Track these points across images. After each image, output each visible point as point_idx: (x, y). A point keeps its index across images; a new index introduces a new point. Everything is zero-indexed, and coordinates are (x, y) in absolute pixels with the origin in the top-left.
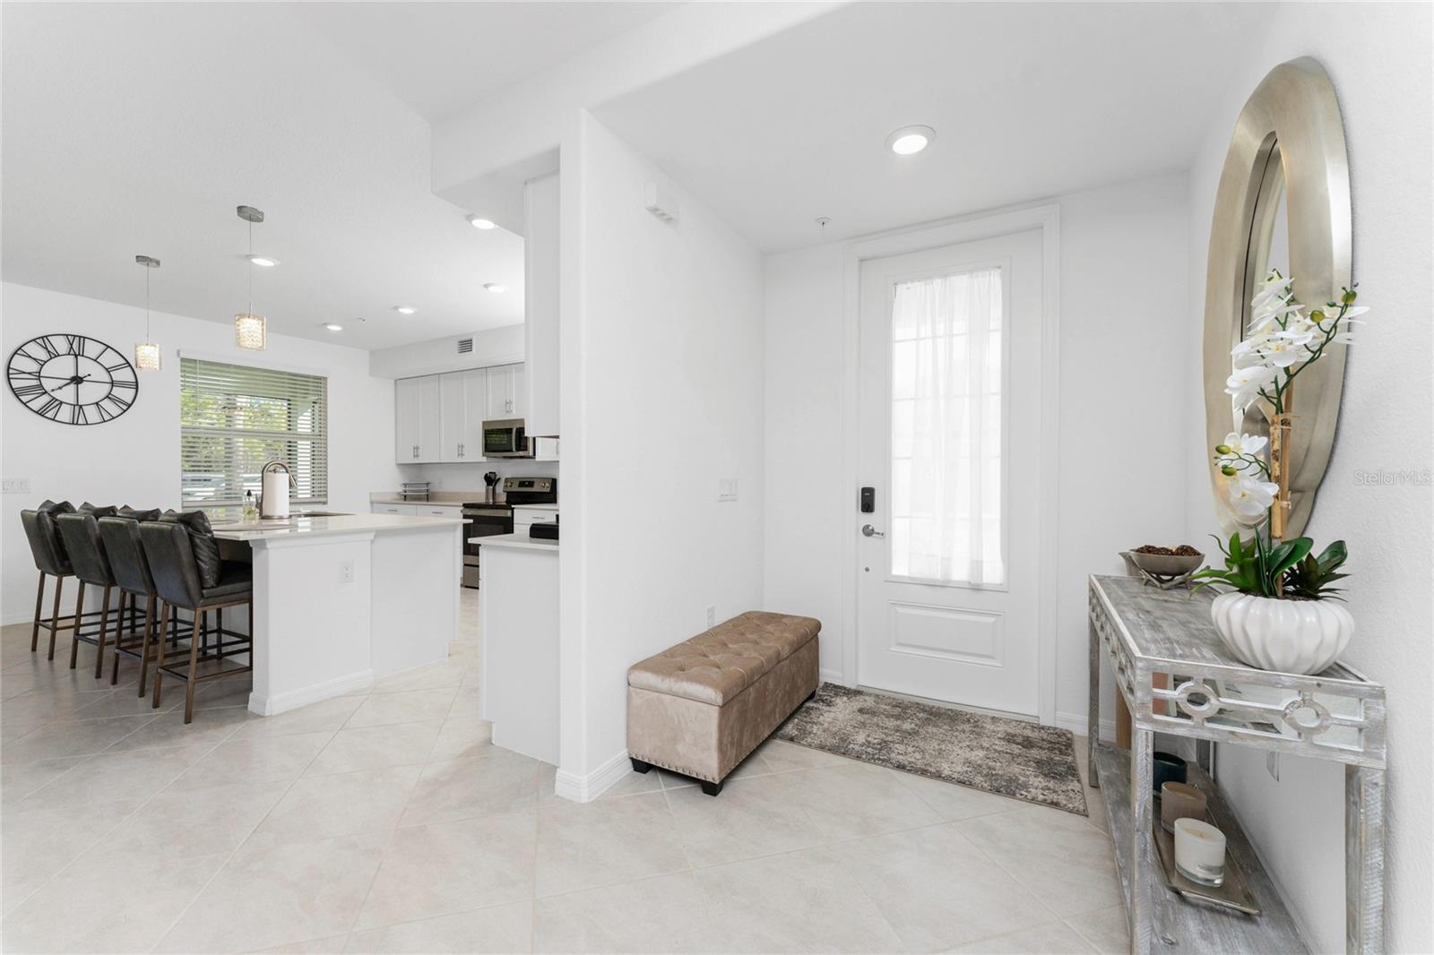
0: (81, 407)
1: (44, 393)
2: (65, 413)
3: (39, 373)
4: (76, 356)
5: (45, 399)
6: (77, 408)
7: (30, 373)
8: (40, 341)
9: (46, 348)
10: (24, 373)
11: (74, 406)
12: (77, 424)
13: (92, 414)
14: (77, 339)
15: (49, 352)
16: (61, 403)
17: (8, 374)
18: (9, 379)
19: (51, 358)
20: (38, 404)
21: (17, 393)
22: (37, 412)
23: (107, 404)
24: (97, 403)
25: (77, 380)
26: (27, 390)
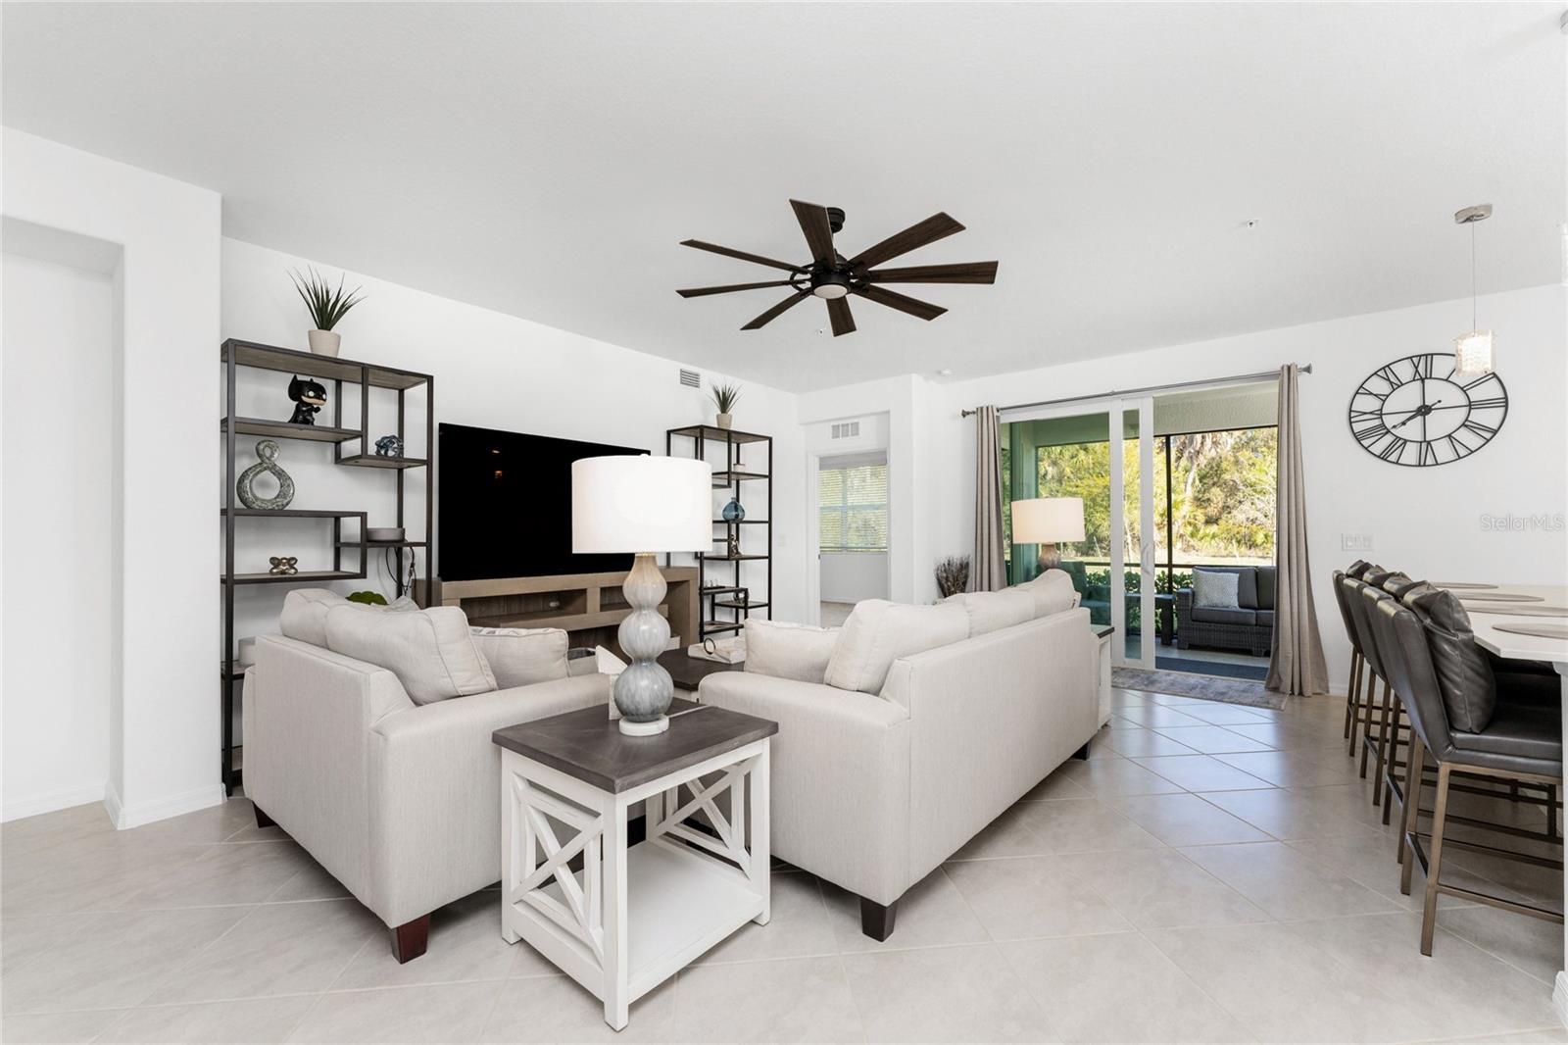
0: (1429, 443)
1: (1387, 433)
2: (1410, 454)
3: (1381, 410)
4: (1423, 380)
5: (1389, 439)
6: (1424, 445)
7: (1371, 413)
8: (1381, 373)
9: (1388, 380)
10: (1365, 413)
11: (1421, 442)
12: (1424, 465)
13: (1443, 450)
14: (1423, 359)
15: (1391, 383)
16: (1406, 441)
17: (1350, 418)
18: (1351, 423)
19: (1394, 390)
20: (1379, 448)
21: (1358, 437)
22: (1379, 457)
23: (1464, 436)
24: (1449, 436)
25: (1424, 410)
26: (1368, 432)
